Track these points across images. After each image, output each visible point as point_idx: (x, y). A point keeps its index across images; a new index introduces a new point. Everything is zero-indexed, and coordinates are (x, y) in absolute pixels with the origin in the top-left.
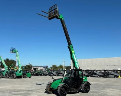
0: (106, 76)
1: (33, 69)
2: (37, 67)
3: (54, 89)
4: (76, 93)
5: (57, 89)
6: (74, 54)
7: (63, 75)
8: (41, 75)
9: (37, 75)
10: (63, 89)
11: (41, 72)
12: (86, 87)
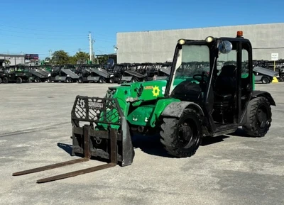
9: (13, 79)
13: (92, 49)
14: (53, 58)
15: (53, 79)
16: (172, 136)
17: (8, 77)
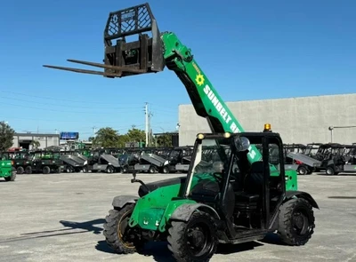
0: (331, 167)
1: (15, 145)
2: (33, 135)
3: (147, 231)
4: (250, 246)
5: (166, 234)
6: (207, 89)
7: (191, 163)
8: (55, 169)
9: (39, 168)
10: (196, 232)
11: (56, 155)
12: (298, 219)
13: (149, 125)
14: (97, 137)
15: (90, 168)
16: (179, 241)
17: (33, 166)
